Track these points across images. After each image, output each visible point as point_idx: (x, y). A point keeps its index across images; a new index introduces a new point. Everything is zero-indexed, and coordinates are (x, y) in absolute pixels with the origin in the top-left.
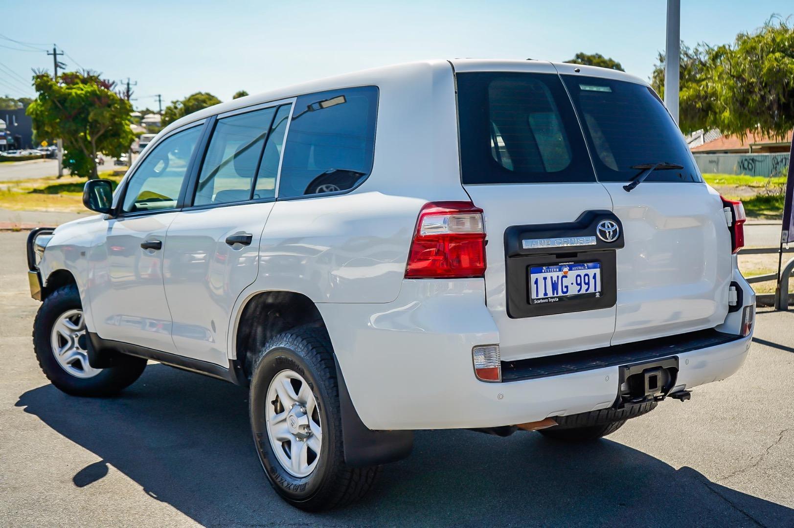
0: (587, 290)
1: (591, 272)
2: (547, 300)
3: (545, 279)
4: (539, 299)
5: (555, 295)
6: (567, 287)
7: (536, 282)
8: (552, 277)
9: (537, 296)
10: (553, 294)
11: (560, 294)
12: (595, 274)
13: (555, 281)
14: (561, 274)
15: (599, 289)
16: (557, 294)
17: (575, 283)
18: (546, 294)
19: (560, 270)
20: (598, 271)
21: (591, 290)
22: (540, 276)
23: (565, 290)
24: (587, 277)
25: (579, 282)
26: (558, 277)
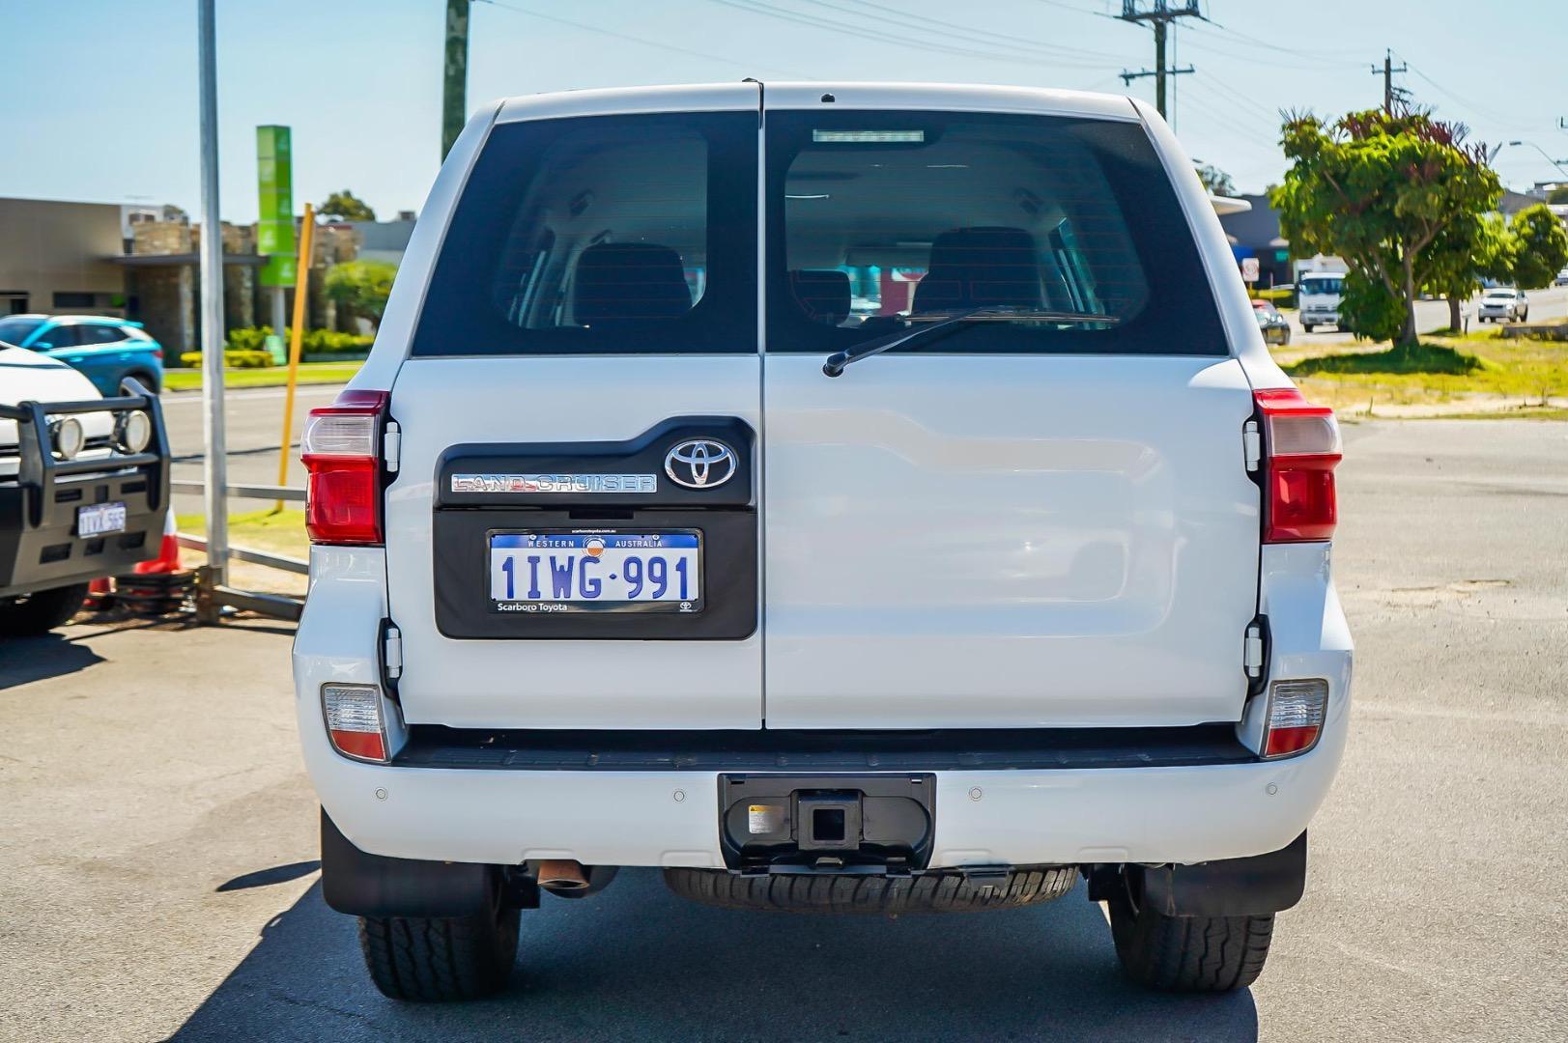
0: (656, 595)
1: (672, 555)
2: (534, 609)
3: (534, 561)
4: (513, 603)
5: (562, 598)
6: (596, 583)
7: (508, 566)
8: (553, 560)
9: (510, 594)
10: (556, 594)
11: (576, 595)
12: (683, 561)
13: (562, 567)
14: (579, 554)
15: (693, 593)
16: (568, 594)
17: (620, 574)
18: (534, 592)
19: (578, 545)
20: (692, 555)
21: (672, 593)
22: (520, 555)
23: (591, 588)
24: (657, 567)
25: (633, 573)
26: (571, 559)
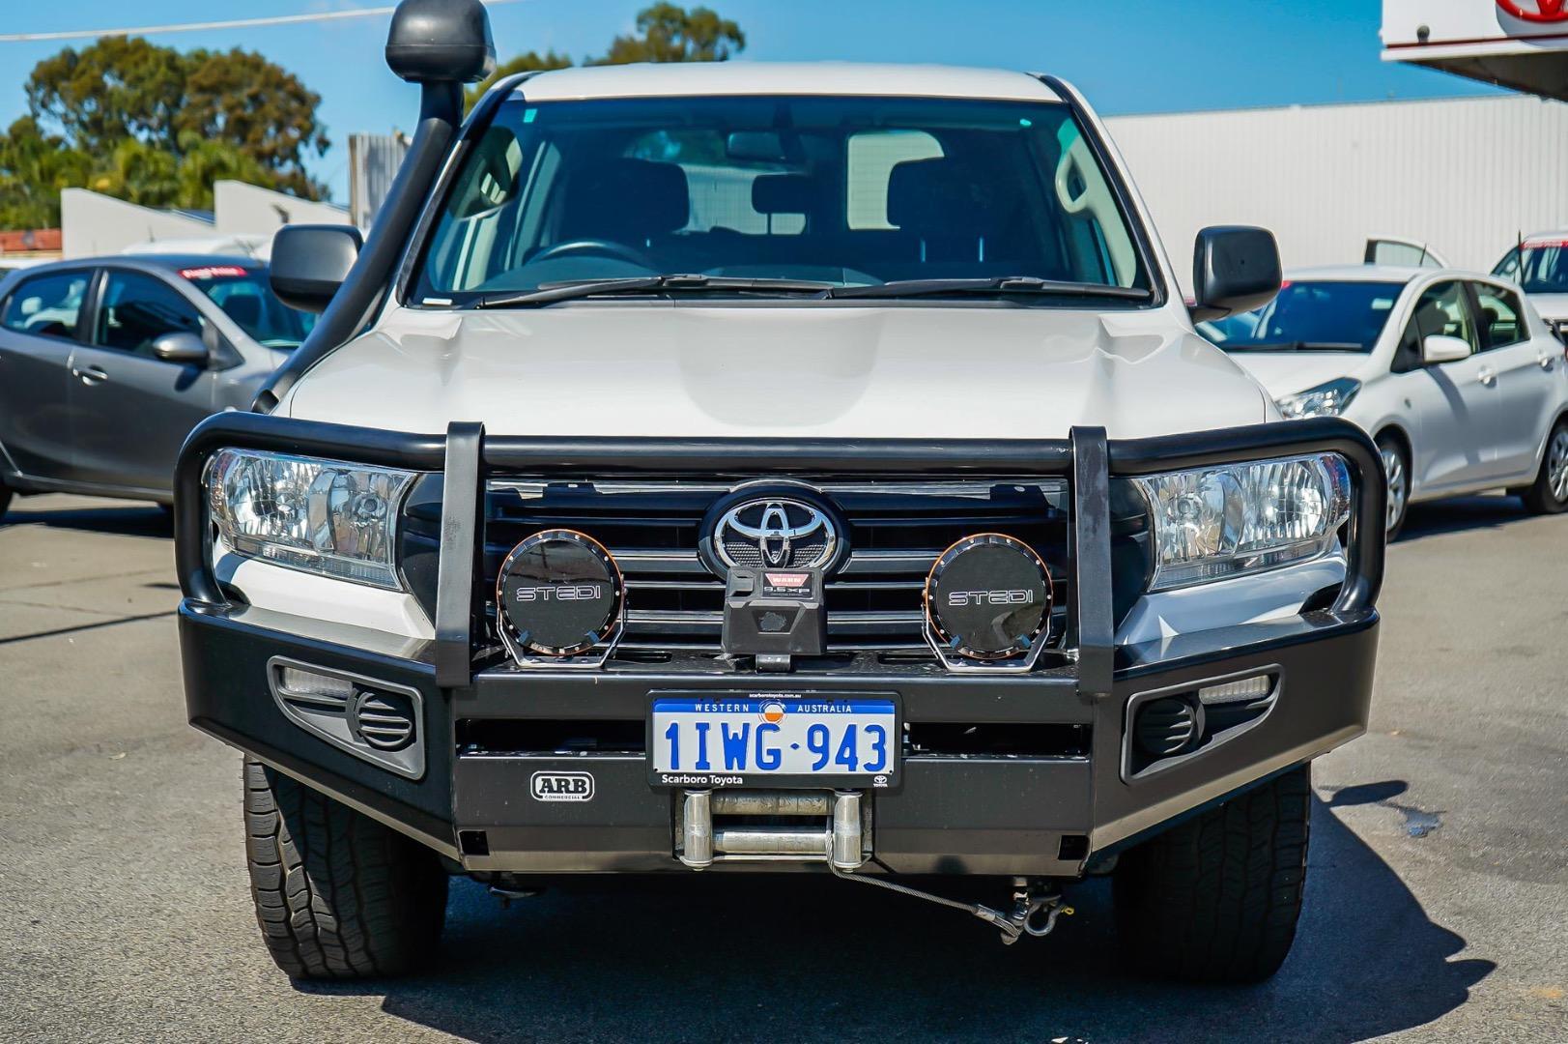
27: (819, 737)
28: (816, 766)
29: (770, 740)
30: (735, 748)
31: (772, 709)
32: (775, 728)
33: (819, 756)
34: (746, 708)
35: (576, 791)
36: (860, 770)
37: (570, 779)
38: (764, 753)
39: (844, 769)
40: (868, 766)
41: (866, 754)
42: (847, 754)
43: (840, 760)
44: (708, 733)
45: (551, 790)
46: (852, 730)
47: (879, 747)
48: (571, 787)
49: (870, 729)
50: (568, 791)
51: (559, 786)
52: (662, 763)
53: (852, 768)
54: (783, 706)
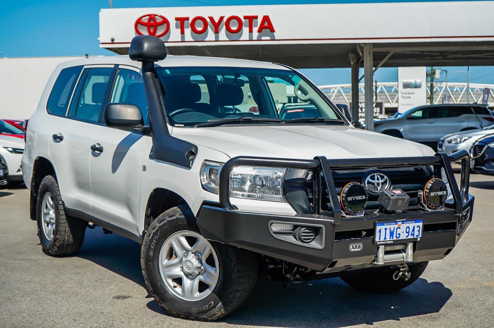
27: (408, 229)
28: (407, 237)
29: (399, 231)
30: (392, 234)
31: (400, 223)
32: (400, 228)
33: (408, 234)
34: (394, 223)
35: (359, 248)
36: (415, 237)
37: (358, 245)
38: (397, 234)
39: (412, 237)
40: (417, 236)
41: (416, 233)
42: (413, 233)
43: (411, 235)
44: (387, 230)
45: (354, 248)
46: (414, 227)
47: (419, 231)
48: (358, 247)
49: (418, 227)
50: (357, 248)
51: (355, 247)
52: (377, 239)
53: (414, 237)
54: (402, 222)
